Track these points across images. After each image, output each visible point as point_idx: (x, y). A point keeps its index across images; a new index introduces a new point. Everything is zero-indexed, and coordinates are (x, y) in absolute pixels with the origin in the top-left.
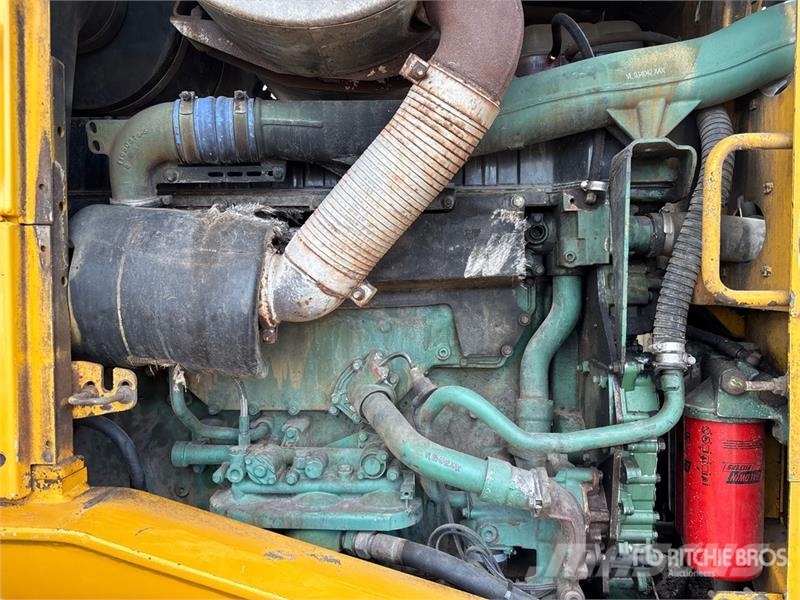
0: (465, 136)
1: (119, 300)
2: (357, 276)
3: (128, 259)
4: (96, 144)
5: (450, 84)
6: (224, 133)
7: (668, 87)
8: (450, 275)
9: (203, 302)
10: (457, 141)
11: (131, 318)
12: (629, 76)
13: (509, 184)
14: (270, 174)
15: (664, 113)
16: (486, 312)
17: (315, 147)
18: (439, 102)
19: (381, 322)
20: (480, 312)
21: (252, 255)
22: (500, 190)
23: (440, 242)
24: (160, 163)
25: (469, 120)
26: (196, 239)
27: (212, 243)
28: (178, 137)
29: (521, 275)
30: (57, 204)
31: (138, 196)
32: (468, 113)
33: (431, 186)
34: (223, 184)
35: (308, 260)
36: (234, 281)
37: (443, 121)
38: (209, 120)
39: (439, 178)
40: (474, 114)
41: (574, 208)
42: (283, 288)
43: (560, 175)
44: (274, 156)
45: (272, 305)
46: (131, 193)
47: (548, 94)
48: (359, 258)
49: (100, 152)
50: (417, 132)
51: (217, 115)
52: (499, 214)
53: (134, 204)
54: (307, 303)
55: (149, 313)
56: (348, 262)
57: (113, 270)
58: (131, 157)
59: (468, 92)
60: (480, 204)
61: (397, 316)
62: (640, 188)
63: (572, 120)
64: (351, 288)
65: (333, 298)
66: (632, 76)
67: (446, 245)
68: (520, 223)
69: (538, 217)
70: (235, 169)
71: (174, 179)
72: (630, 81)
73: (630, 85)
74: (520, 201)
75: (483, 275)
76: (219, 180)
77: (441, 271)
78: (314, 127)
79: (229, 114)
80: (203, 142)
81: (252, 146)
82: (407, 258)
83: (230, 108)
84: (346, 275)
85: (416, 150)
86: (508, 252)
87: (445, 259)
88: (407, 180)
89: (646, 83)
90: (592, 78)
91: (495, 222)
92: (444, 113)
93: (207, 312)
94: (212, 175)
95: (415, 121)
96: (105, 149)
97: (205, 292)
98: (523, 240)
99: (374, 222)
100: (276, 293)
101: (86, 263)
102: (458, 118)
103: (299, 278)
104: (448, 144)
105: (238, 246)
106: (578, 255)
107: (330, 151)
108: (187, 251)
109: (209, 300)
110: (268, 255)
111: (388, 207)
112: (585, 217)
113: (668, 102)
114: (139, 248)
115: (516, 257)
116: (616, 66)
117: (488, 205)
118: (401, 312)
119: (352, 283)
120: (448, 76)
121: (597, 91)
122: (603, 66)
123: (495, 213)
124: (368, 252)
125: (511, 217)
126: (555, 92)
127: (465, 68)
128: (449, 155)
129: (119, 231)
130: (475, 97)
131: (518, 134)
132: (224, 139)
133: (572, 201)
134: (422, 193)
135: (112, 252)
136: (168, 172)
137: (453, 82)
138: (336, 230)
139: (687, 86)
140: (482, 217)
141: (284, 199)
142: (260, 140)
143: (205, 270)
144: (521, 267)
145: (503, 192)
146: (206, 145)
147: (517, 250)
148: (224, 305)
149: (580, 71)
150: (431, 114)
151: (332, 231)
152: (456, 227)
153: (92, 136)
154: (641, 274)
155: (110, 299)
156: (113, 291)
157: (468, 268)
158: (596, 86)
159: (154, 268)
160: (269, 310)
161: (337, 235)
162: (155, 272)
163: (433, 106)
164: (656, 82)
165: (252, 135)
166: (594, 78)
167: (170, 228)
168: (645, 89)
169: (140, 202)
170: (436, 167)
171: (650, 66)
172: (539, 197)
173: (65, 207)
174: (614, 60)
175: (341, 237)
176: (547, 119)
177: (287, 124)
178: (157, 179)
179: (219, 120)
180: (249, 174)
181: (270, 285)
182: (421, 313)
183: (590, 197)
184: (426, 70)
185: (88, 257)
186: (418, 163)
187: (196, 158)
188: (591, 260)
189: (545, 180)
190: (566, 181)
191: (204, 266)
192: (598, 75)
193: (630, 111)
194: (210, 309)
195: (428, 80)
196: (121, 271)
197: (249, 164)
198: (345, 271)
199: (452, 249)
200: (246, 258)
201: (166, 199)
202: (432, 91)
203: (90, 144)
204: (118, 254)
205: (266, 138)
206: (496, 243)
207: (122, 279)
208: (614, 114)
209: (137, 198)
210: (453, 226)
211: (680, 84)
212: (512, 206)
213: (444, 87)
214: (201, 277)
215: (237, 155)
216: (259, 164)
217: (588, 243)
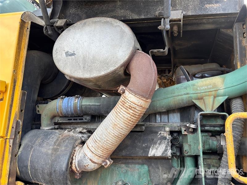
0: (137, 111)
1: (29, 163)
2: (104, 157)
3: (34, 150)
4: (38, 111)
5: (130, 95)
6: (70, 108)
7: (214, 92)
8: (143, 155)
9: (52, 166)
10: (134, 113)
11: (32, 169)
12: (199, 89)
13: (165, 122)
14: (86, 119)
15: (214, 101)
16: (160, 168)
17: (98, 111)
18: (127, 101)
19: (123, 169)
20: (158, 168)
21: (69, 150)
22: (161, 125)
23: (140, 143)
24: (54, 117)
25: (137, 106)
26: (55, 143)
27: (59, 145)
28: (57, 109)
29: (169, 156)
30: (17, 132)
31: (47, 126)
32: (137, 104)
33: (128, 127)
34: (72, 123)
35: (87, 151)
36: (62, 159)
37: (129, 107)
38: (66, 104)
39: (130, 125)
40: (139, 104)
41: (186, 133)
42: (80, 160)
43: (182, 119)
44: (87, 114)
45: (77, 165)
46: (45, 126)
47: (171, 94)
48: (104, 151)
49: (39, 113)
50: (121, 110)
51: (69, 103)
52: (161, 133)
53: (46, 129)
54: (87, 166)
55: (37, 168)
56: (100, 153)
57: (29, 153)
58: (45, 115)
59: (136, 98)
60: (154, 129)
61: (129, 167)
62: (211, 127)
63: (180, 103)
64: (103, 161)
65: (96, 165)
66: (200, 88)
67: (142, 144)
68: (169, 137)
69: (175, 135)
70: (75, 118)
71: (58, 121)
72: (199, 90)
73: (199, 92)
74: (168, 129)
75: (155, 156)
76: (71, 121)
77: (140, 153)
78: (97, 105)
79: (72, 102)
80: (65, 111)
81: (79, 112)
82: (128, 148)
83: (73, 101)
84: (99, 157)
85: (121, 116)
86: (164, 147)
87: (142, 149)
88: (118, 125)
89: (205, 91)
90: (186, 89)
91: (159, 136)
92: (129, 104)
93: (53, 169)
94: (69, 120)
95: (121, 107)
96: (40, 113)
97: (53, 162)
98: (170, 143)
99: (108, 139)
100: (78, 162)
101: (23, 150)
102: (134, 106)
103: (85, 157)
104: (131, 114)
105: (66, 146)
106: (189, 151)
107: (103, 113)
108: (51, 147)
109: (54, 165)
110: (77, 148)
111: (113, 134)
112: (190, 137)
113: (215, 97)
114: (38, 146)
115: (167, 149)
116: (194, 85)
117: (157, 130)
118: (130, 166)
119: (103, 159)
120: (130, 93)
121: (188, 94)
122: (189, 85)
123: (159, 133)
124: (107, 149)
125: (165, 134)
126: (174, 94)
127: (135, 90)
128: (132, 117)
129: (35, 140)
130: (139, 99)
131: (163, 107)
132: (71, 110)
133: (185, 130)
134: (124, 129)
135: (30, 147)
136: (57, 119)
137: (131, 95)
138: (96, 142)
139: (221, 92)
140: (154, 134)
141: (91, 126)
142: (81, 110)
143: (54, 154)
144: (169, 153)
145: (162, 126)
146: (66, 112)
147: (168, 147)
148: (58, 167)
149: (182, 87)
150: (125, 104)
151: (95, 142)
152: (145, 138)
153: (38, 109)
154: (217, 159)
155: (27, 162)
156: (28, 160)
157: (150, 153)
158: (187, 92)
159: (40, 153)
160: (76, 168)
161: (96, 143)
162: (40, 154)
163: (126, 102)
164: (209, 90)
165: (79, 109)
166: (187, 89)
167: (49, 139)
168: (205, 93)
169: (47, 128)
170: (128, 121)
171: (206, 85)
172: (175, 128)
173: (20, 133)
174: (193, 83)
175: (98, 144)
176: (171, 103)
177: (89, 105)
178: (53, 121)
179: (69, 104)
180: (80, 119)
181: (76, 159)
182: (137, 166)
183: (190, 130)
184: (124, 90)
185: (24, 148)
186: (122, 120)
187: (63, 115)
188: (194, 153)
189: (178, 121)
190: (185, 122)
191: (54, 153)
192: (188, 88)
193: (201, 100)
194: (54, 168)
195: (125, 94)
196: (31, 153)
197: (79, 116)
198: (99, 156)
199: (144, 145)
200: (67, 150)
201: (56, 126)
202: (126, 97)
203: (37, 111)
204: (32, 147)
205: (83, 109)
206: (160, 144)
207: (31, 156)
208: (194, 101)
209: (47, 127)
210: (144, 137)
211: (219, 91)
212: (165, 131)
213: (129, 96)
214: (53, 157)
215: (75, 114)
216: (82, 116)
217: (192, 147)
